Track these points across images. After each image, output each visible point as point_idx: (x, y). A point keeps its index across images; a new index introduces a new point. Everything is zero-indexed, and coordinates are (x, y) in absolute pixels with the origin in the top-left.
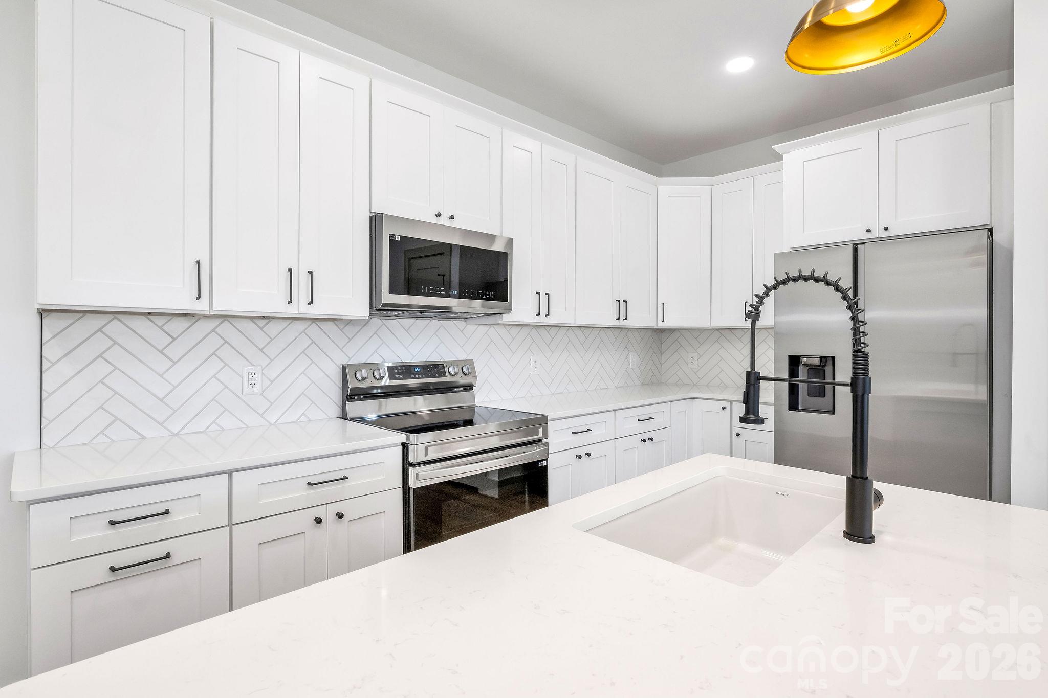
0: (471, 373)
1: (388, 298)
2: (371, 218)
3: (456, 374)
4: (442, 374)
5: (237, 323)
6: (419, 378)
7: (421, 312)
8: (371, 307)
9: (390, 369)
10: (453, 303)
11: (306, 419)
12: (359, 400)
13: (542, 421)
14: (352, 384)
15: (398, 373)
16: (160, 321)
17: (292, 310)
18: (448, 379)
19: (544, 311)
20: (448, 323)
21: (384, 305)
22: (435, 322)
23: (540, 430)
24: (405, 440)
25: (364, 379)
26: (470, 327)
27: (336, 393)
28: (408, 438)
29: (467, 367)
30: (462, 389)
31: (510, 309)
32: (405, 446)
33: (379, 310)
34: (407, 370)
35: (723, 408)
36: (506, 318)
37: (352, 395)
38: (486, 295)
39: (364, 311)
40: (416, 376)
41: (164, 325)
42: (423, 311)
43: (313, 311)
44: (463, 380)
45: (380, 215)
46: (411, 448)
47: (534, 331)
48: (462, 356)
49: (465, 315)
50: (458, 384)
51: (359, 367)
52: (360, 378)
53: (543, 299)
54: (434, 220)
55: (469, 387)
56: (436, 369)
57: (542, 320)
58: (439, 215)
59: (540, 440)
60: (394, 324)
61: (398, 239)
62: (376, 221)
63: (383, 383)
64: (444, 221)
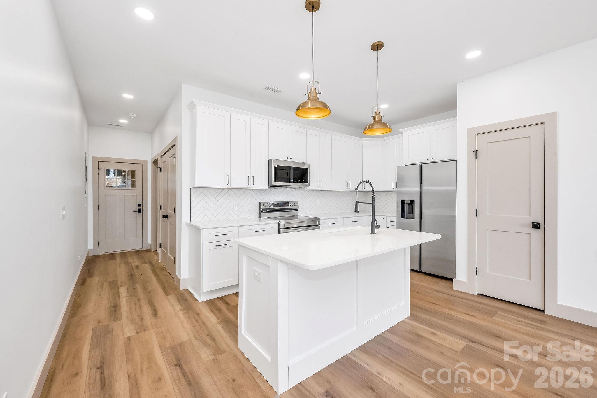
0: (297, 205)
1: (273, 183)
2: (269, 160)
3: (292, 205)
4: (288, 205)
5: (233, 190)
6: (281, 206)
7: (282, 187)
8: (269, 186)
9: (273, 204)
10: (291, 184)
11: (250, 218)
12: (264, 212)
13: (318, 219)
14: (263, 208)
15: (275, 205)
16: (215, 190)
17: (249, 187)
18: (290, 207)
19: (320, 186)
20: (290, 189)
21: (273, 185)
22: (286, 189)
23: (318, 222)
24: (279, 222)
25: (266, 206)
26: (297, 191)
27: (258, 211)
28: (280, 222)
29: (296, 204)
30: (294, 210)
31: (309, 186)
32: (279, 224)
33: (271, 186)
34: (277, 204)
35: (383, 219)
36: (308, 188)
37: (262, 211)
38: (301, 181)
39: (266, 187)
40: (280, 206)
41: (216, 191)
42: (282, 186)
43: (254, 187)
44: (295, 208)
45: (271, 160)
46: (280, 224)
47: (318, 192)
48: (294, 200)
49: (295, 187)
50: (293, 209)
51: (264, 203)
52: (265, 206)
53: (320, 182)
54: (287, 159)
55: (296, 210)
56: (286, 204)
57: (320, 189)
58: (287, 158)
59: (318, 225)
60: (273, 190)
61: (276, 166)
62: (270, 161)
63: (271, 208)
64: (289, 160)
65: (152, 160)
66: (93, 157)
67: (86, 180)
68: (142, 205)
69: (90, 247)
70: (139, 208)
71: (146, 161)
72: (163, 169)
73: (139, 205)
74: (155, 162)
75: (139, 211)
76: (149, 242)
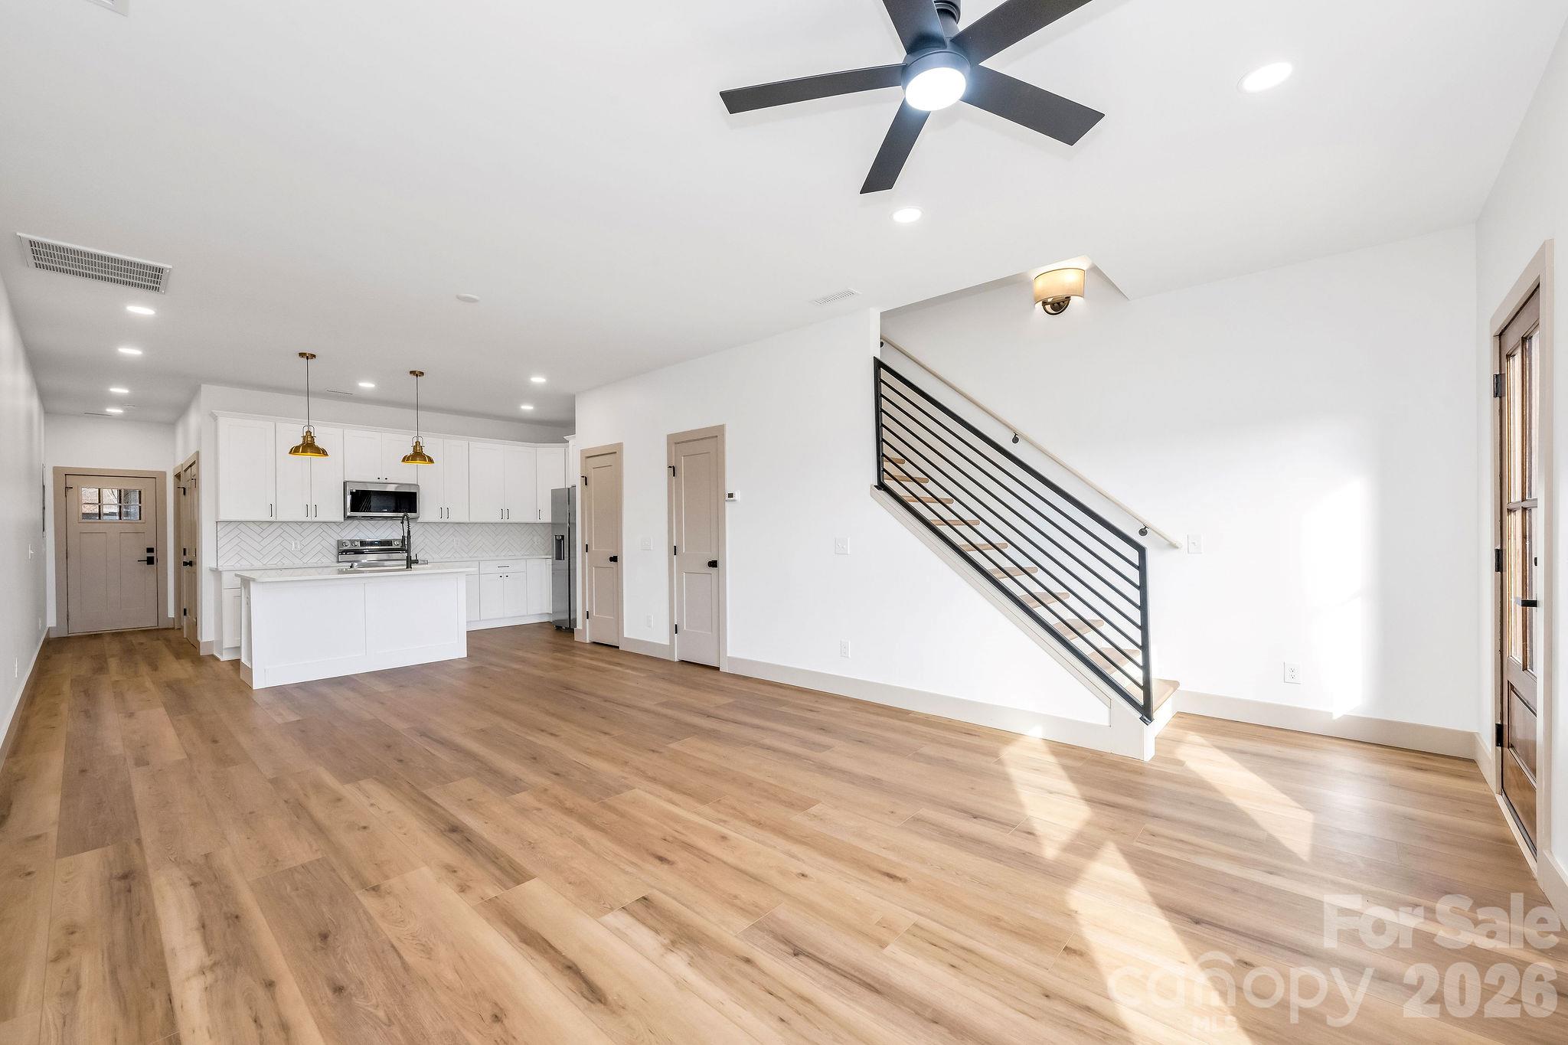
1: (352, 513)
2: (340, 483)
3: (398, 545)
4: (390, 545)
5: (279, 524)
7: (369, 518)
8: (344, 517)
9: (360, 542)
12: (346, 554)
14: (343, 548)
15: (365, 544)
17: (309, 519)
18: (395, 546)
19: (446, 516)
21: (351, 516)
22: (377, 522)
27: (335, 552)
31: (420, 516)
33: (349, 518)
34: (371, 543)
36: (418, 519)
38: (405, 510)
39: (341, 518)
40: (376, 545)
45: (346, 482)
51: (345, 541)
52: (346, 545)
53: (444, 511)
54: (378, 481)
57: (446, 520)
58: (379, 479)
60: (354, 523)
61: (354, 490)
62: (342, 484)
63: (356, 548)
64: (382, 481)
65: (174, 472)
66: (55, 469)
67: (44, 508)
68: (155, 549)
69: (51, 621)
70: (150, 555)
71: (164, 474)
72: (187, 491)
73: (150, 550)
74: (178, 476)
75: (150, 561)
76: (171, 614)
